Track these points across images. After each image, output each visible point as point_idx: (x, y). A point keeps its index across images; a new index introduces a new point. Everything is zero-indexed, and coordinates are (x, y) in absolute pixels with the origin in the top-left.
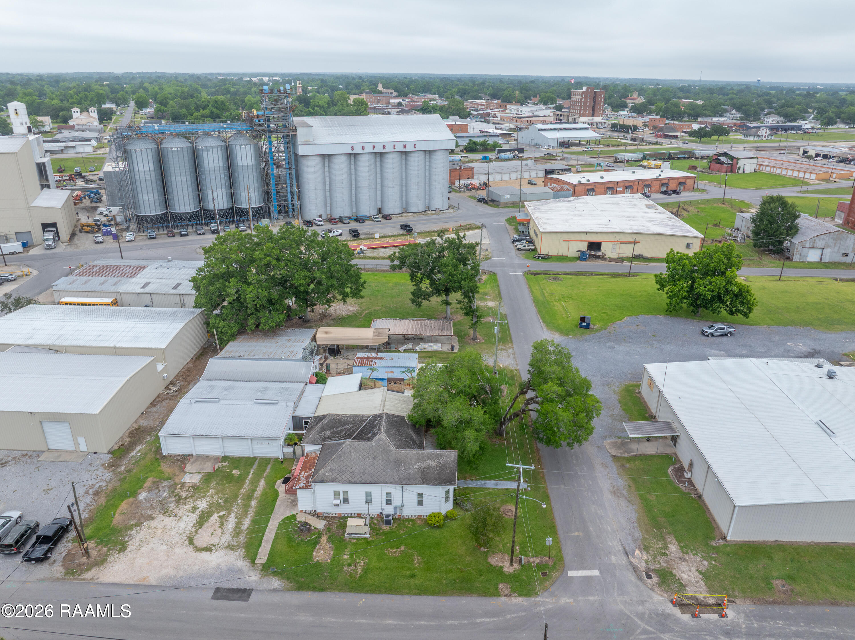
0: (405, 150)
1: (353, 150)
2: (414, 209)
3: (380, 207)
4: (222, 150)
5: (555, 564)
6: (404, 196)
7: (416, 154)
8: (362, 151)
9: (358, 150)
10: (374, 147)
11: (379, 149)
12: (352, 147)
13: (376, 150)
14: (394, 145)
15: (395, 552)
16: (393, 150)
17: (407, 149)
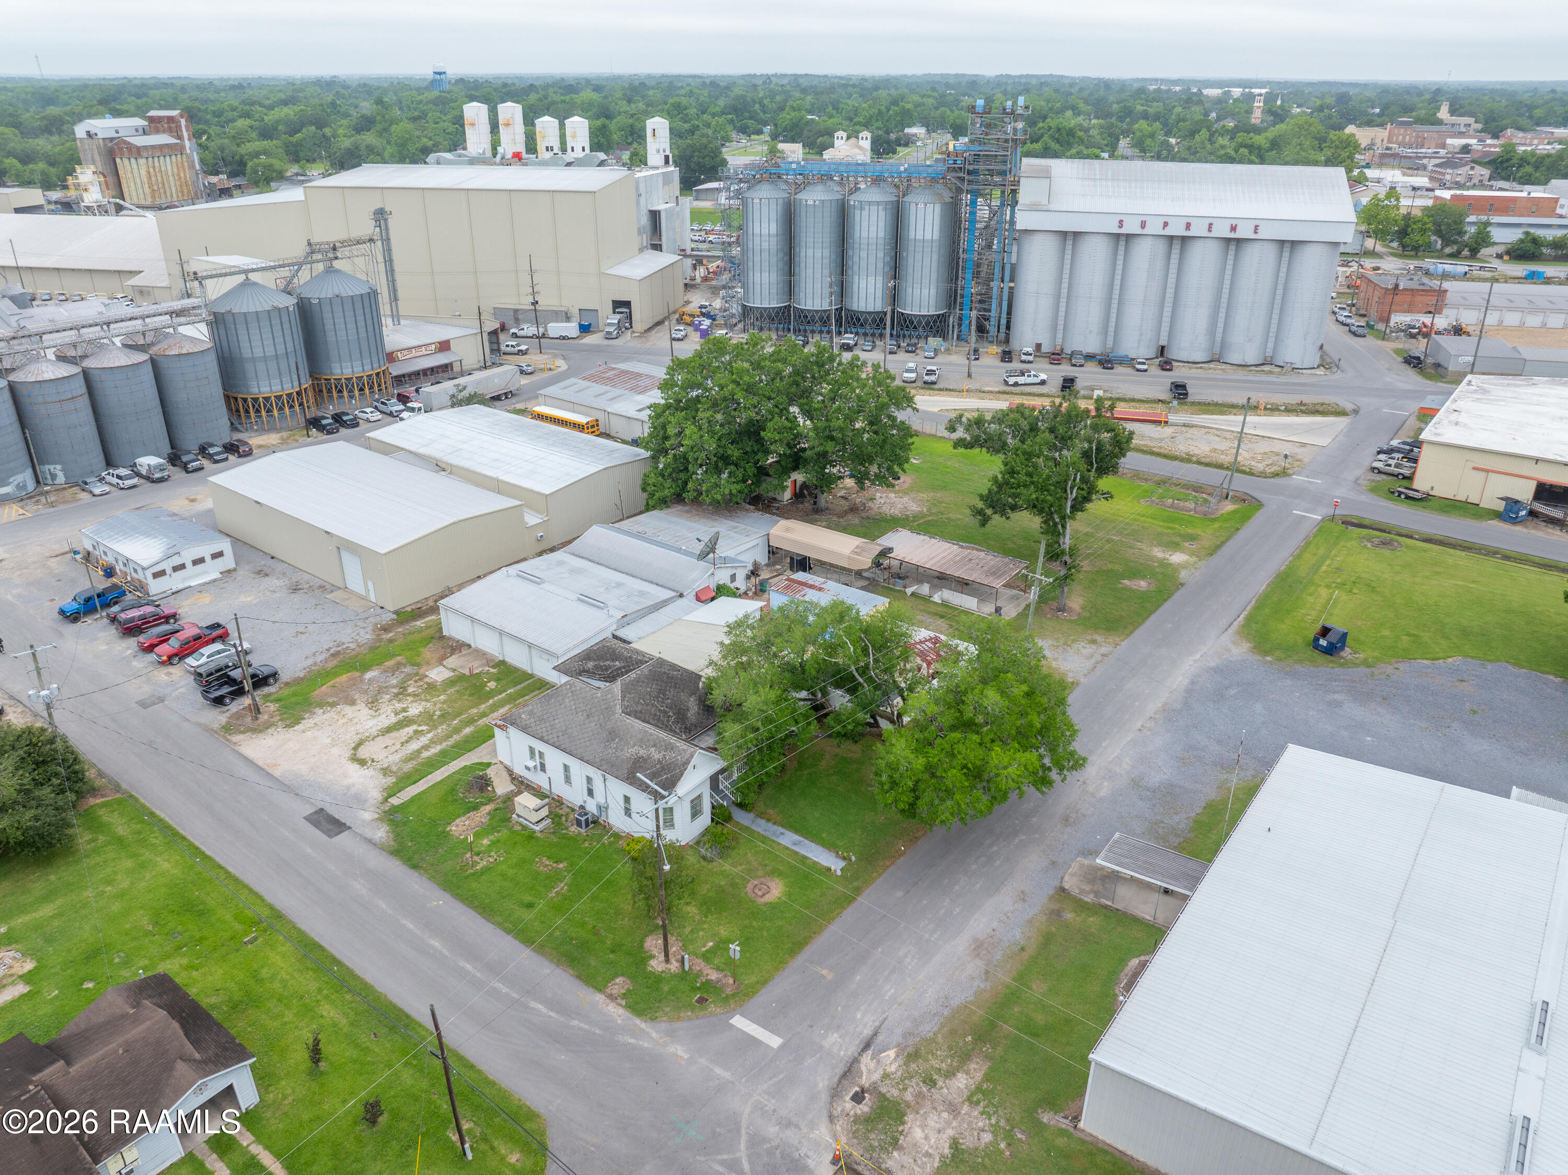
0: (1232, 235)
1: (1121, 226)
2: (1235, 358)
3: (1163, 342)
4: (886, 209)
5: (734, 995)
6: (1220, 330)
7: (1257, 246)
8: (1139, 231)
9: (1131, 227)
10: (1166, 224)
11: (1176, 229)
12: (1121, 222)
13: (1169, 231)
14: (1210, 225)
15: (547, 866)
16: (1205, 233)
17: (1238, 235)
